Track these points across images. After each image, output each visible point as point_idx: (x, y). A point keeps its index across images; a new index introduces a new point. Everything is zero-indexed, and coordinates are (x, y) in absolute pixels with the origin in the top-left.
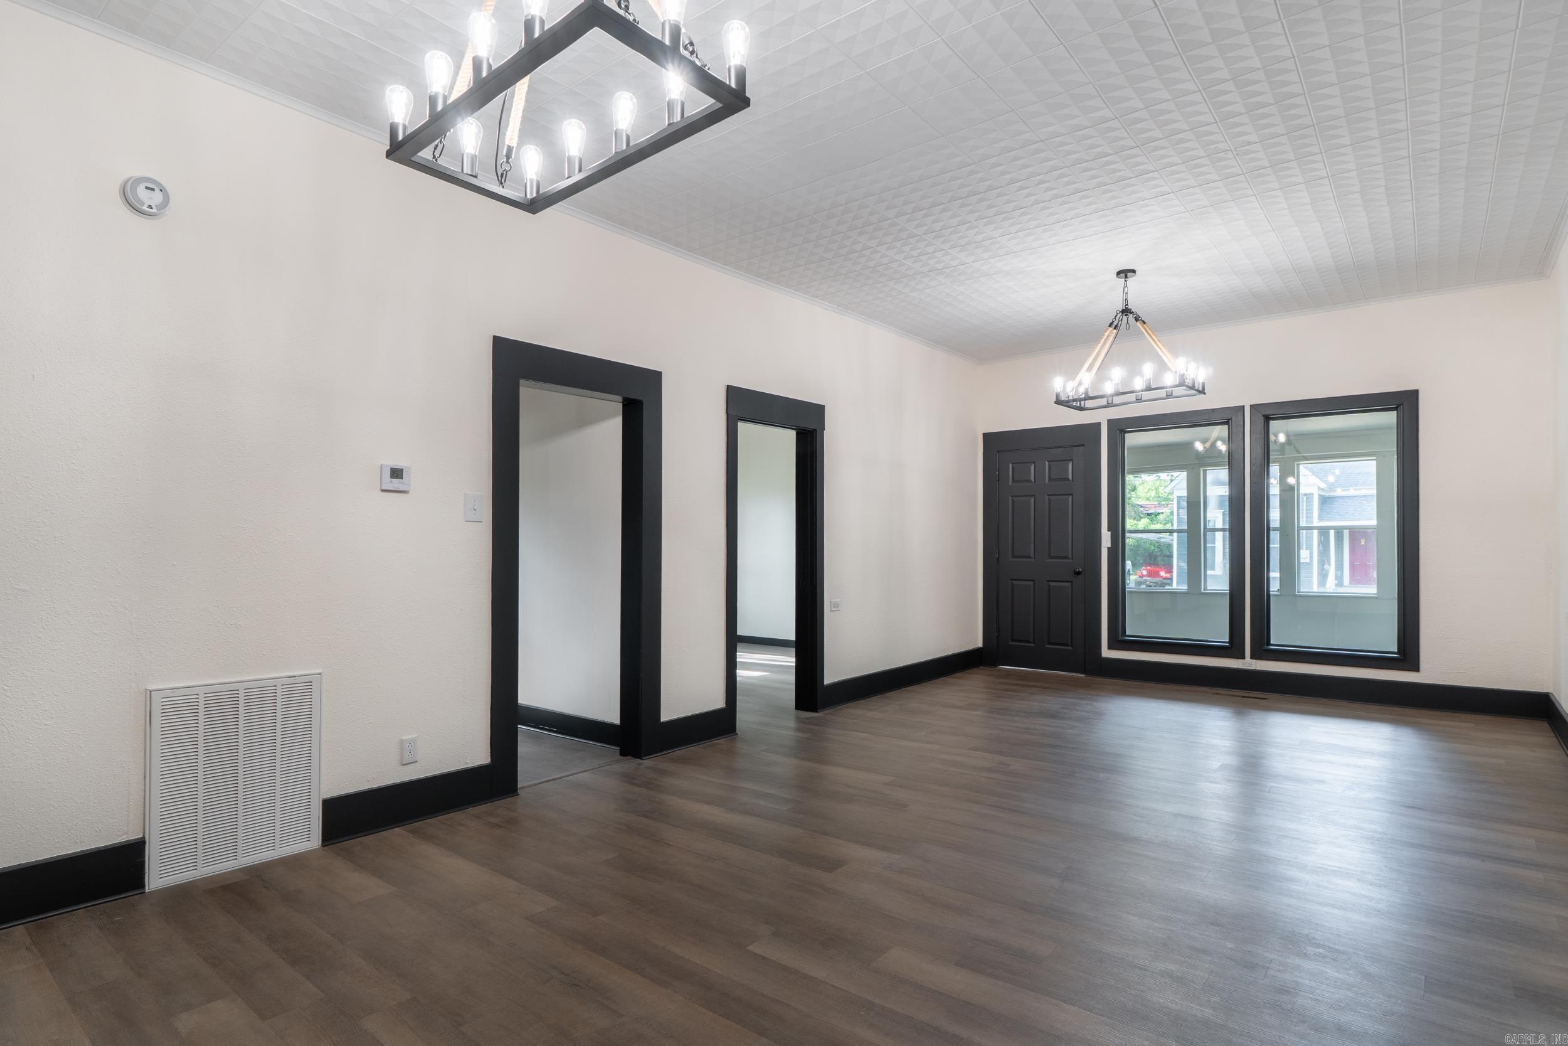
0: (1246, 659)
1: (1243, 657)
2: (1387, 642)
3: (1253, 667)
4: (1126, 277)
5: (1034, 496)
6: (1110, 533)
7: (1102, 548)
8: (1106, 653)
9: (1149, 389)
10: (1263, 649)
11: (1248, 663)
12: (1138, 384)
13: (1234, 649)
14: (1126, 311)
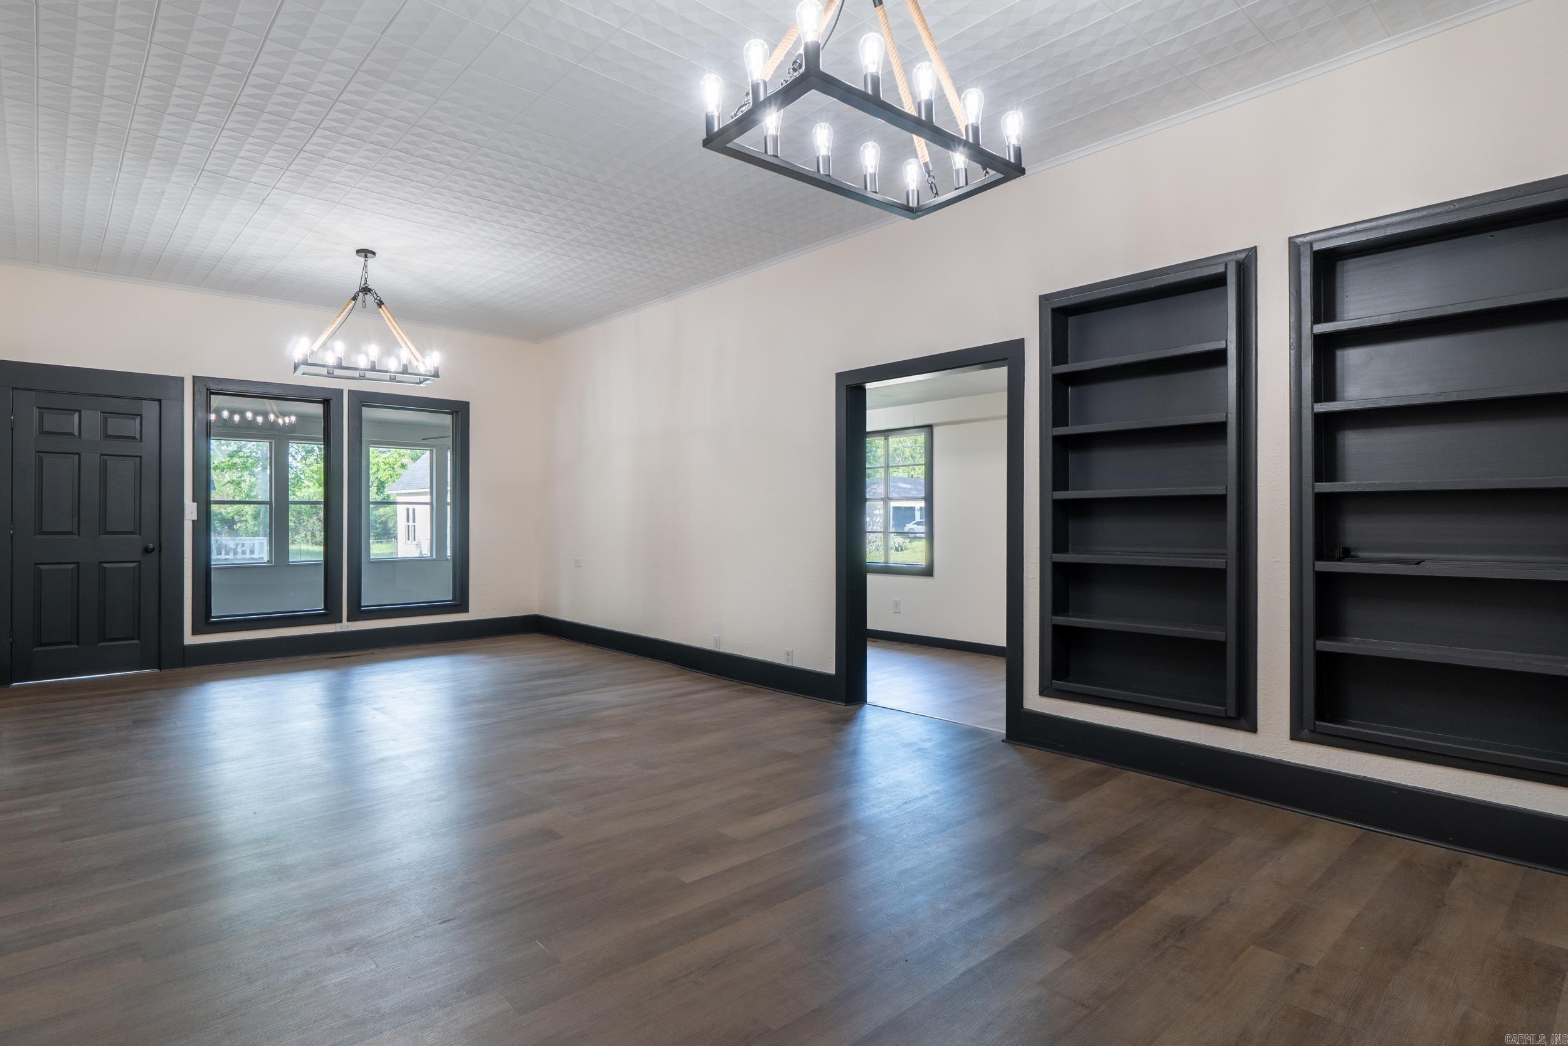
0: (343, 622)
1: (341, 621)
2: (444, 593)
3: (350, 629)
4: (366, 256)
5: (79, 454)
6: (195, 504)
7: (185, 522)
8: (190, 639)
9: (340, 367)
10: (357, 612)
11: (346, 626)
12: (330, 359)
13: (330, 613)
14: (366, 290)
